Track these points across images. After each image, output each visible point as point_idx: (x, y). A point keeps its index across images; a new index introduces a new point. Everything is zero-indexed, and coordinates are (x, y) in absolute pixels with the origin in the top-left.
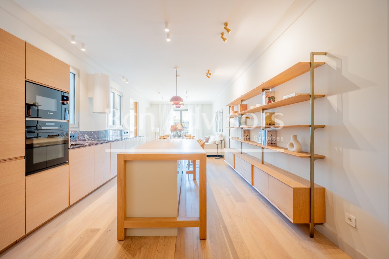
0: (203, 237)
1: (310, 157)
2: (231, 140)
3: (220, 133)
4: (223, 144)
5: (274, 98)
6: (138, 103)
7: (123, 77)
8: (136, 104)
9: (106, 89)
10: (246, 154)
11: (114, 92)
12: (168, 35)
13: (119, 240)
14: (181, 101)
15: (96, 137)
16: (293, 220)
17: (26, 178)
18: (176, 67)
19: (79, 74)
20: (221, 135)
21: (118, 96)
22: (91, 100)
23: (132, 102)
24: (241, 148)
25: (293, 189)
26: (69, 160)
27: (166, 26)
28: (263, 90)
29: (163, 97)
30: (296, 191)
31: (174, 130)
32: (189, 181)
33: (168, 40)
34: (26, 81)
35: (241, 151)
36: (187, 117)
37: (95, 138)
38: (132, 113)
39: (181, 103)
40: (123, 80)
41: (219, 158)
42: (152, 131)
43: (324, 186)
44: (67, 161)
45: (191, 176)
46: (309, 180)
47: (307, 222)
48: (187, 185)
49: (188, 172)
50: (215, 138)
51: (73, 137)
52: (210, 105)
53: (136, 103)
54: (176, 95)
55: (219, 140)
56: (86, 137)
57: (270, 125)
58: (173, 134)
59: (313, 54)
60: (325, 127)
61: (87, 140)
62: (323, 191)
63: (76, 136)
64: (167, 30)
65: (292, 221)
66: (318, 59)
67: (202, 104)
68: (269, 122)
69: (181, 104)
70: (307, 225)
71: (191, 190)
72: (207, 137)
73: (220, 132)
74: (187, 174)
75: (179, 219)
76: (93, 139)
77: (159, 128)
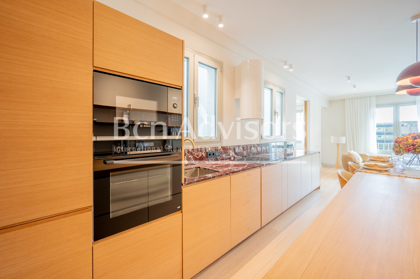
6: (310, 101)
7: (286, 63)
11: (272, 88)
15: (245, 154)
17: (94, 246)
19: (222, 67)
21: (278, 93)
22: (238, 101)
23: (300, 101)
26: (183, 204)
34: (94, 71)
37: (244, 156)
38: (300, 116)
40: (286, 67)
44: (179, 207)
51: (213, 154)
53: (306, 102)
56: (231, 155)
61: (232, 158)
63: (217, 154)
76: (241, 157)
77: (345, 138)
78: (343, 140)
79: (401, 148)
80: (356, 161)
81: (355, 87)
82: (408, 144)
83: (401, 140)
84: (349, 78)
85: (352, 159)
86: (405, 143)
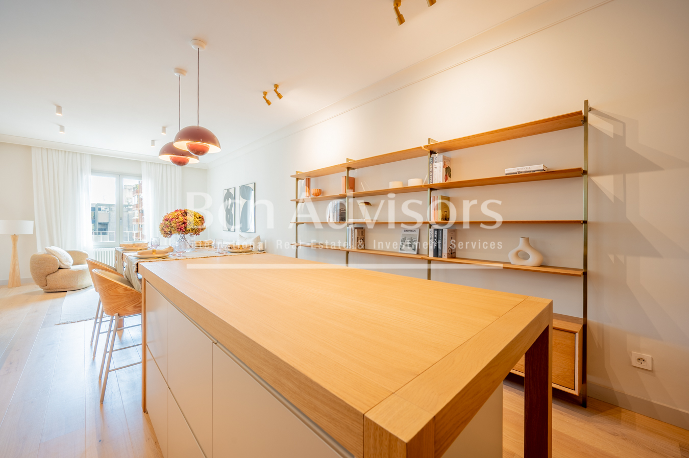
5: (450, 170)
28: (431, 152)
77: (32, 222)
78: (28, 227)
79: (173, 227)
80: (63, 264)
81: (62, 128)
82: (179, 222)
83: (172, 217)
84: (59, 109)
85: (56, 260)
86: (177, 220)
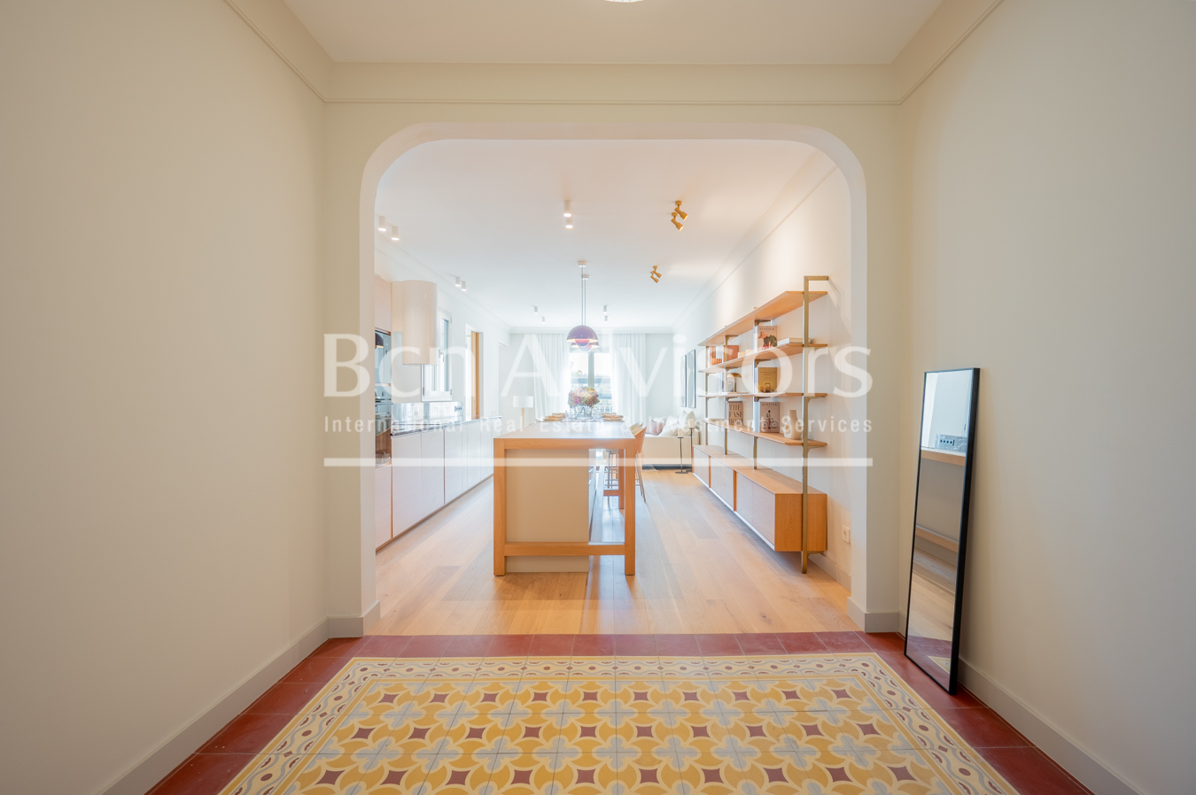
0: (630, 572)
1: (802, 444)
2: (709, 425)
3: (688, 410)
4: (695, 437)
5: (776, 339)
6: (482, 333)
7: (458, 279)
8: (477, 337)
9: (429, 309)
10: (766, 470)
12: (569, 221)
13: (497, 575)
14: (591, 337)
16: (775, 546)
18: (581, 262)
20: (691, 415)
24: (755, 456)
25: (774, 496)
26: (392, 455)
27: (567, 208)
28: (757, 322)
29: (543, 318)
30: (780, 499)
31: (577, 403)
32: (610, 510)
33: (569, 227)
35: (755, 462)
36: (606, 365)
39: (591, 341)
40: (458, 286)
41: (684, 471)
42: (514, 405)
43: (823, 491)
45: (615, 500)
46: (801, 481)
47: (798, 549)
48: (606, 517)
49: (607, 493)
50: (676, 423)
52: (668, 336)
53: (477, 334)
54: (580, 324)
55: (686, 428)
57: (767, 391)
58: (573, 410)
59: (807, 279)
60: (827, 397)
62: (823, 499)
64: (568, 215)
65: (773, 548)
66: (814, 286)
67: (647, 335)
68: (765, 387)
69: (591, 344)
70: (798, 554)
71: (613, 523)
72: (658, 420)
73: (690, 407)
74: (606, 497)
75: (590, 544)
